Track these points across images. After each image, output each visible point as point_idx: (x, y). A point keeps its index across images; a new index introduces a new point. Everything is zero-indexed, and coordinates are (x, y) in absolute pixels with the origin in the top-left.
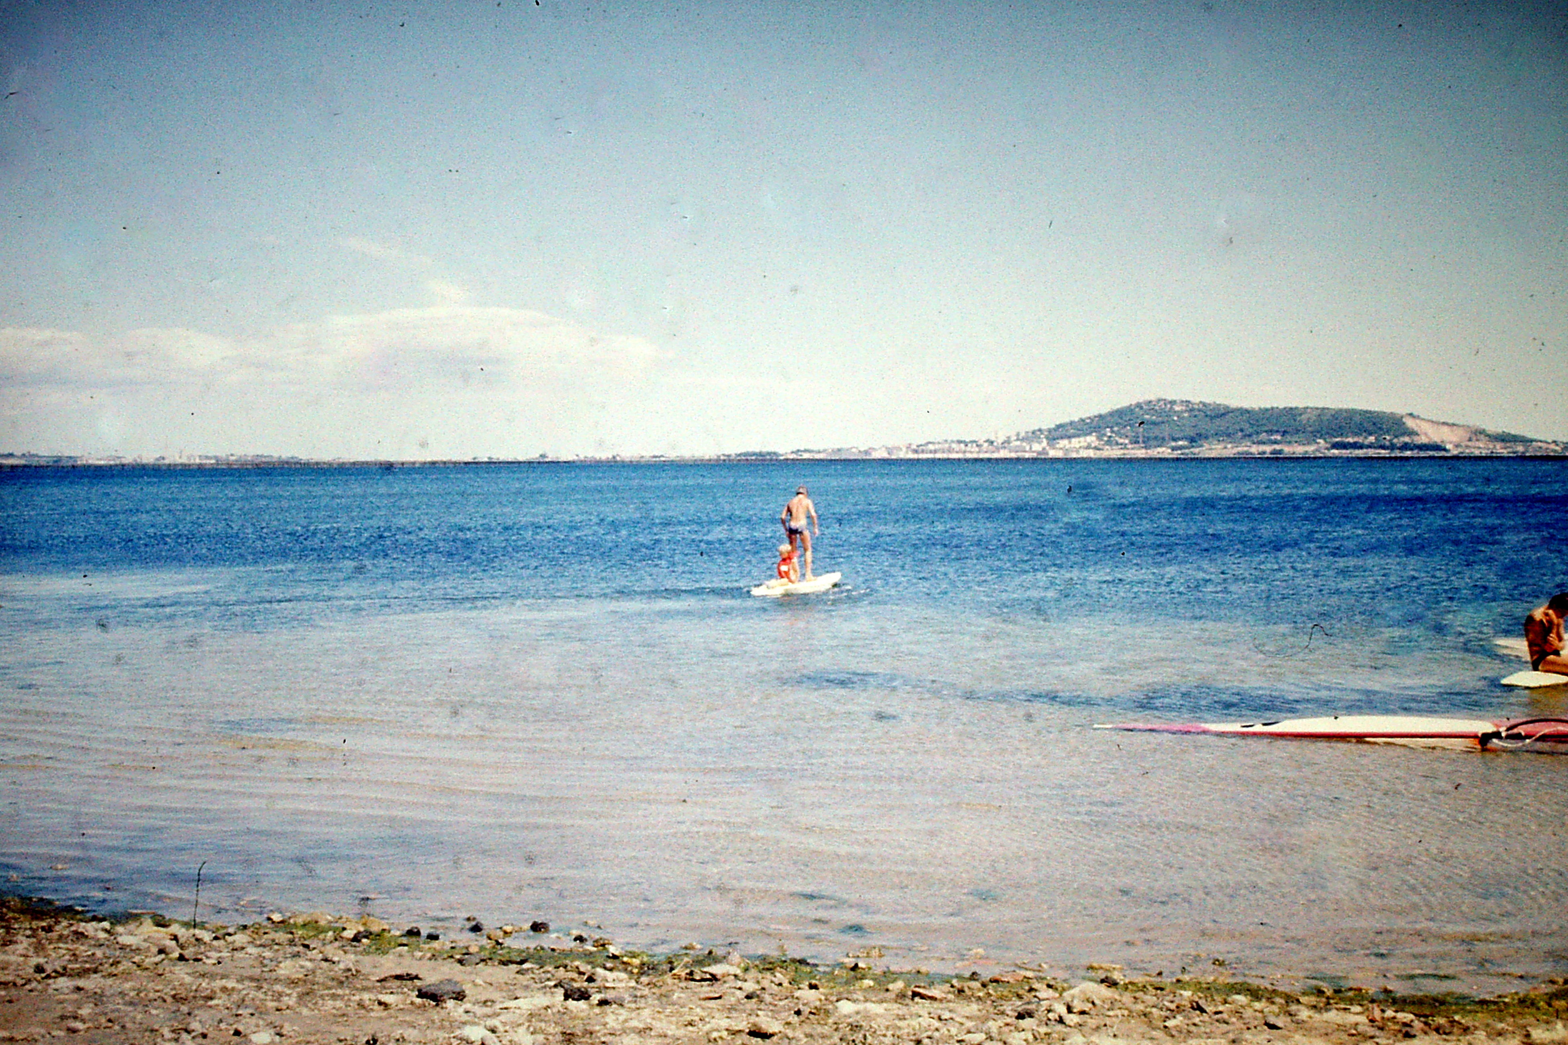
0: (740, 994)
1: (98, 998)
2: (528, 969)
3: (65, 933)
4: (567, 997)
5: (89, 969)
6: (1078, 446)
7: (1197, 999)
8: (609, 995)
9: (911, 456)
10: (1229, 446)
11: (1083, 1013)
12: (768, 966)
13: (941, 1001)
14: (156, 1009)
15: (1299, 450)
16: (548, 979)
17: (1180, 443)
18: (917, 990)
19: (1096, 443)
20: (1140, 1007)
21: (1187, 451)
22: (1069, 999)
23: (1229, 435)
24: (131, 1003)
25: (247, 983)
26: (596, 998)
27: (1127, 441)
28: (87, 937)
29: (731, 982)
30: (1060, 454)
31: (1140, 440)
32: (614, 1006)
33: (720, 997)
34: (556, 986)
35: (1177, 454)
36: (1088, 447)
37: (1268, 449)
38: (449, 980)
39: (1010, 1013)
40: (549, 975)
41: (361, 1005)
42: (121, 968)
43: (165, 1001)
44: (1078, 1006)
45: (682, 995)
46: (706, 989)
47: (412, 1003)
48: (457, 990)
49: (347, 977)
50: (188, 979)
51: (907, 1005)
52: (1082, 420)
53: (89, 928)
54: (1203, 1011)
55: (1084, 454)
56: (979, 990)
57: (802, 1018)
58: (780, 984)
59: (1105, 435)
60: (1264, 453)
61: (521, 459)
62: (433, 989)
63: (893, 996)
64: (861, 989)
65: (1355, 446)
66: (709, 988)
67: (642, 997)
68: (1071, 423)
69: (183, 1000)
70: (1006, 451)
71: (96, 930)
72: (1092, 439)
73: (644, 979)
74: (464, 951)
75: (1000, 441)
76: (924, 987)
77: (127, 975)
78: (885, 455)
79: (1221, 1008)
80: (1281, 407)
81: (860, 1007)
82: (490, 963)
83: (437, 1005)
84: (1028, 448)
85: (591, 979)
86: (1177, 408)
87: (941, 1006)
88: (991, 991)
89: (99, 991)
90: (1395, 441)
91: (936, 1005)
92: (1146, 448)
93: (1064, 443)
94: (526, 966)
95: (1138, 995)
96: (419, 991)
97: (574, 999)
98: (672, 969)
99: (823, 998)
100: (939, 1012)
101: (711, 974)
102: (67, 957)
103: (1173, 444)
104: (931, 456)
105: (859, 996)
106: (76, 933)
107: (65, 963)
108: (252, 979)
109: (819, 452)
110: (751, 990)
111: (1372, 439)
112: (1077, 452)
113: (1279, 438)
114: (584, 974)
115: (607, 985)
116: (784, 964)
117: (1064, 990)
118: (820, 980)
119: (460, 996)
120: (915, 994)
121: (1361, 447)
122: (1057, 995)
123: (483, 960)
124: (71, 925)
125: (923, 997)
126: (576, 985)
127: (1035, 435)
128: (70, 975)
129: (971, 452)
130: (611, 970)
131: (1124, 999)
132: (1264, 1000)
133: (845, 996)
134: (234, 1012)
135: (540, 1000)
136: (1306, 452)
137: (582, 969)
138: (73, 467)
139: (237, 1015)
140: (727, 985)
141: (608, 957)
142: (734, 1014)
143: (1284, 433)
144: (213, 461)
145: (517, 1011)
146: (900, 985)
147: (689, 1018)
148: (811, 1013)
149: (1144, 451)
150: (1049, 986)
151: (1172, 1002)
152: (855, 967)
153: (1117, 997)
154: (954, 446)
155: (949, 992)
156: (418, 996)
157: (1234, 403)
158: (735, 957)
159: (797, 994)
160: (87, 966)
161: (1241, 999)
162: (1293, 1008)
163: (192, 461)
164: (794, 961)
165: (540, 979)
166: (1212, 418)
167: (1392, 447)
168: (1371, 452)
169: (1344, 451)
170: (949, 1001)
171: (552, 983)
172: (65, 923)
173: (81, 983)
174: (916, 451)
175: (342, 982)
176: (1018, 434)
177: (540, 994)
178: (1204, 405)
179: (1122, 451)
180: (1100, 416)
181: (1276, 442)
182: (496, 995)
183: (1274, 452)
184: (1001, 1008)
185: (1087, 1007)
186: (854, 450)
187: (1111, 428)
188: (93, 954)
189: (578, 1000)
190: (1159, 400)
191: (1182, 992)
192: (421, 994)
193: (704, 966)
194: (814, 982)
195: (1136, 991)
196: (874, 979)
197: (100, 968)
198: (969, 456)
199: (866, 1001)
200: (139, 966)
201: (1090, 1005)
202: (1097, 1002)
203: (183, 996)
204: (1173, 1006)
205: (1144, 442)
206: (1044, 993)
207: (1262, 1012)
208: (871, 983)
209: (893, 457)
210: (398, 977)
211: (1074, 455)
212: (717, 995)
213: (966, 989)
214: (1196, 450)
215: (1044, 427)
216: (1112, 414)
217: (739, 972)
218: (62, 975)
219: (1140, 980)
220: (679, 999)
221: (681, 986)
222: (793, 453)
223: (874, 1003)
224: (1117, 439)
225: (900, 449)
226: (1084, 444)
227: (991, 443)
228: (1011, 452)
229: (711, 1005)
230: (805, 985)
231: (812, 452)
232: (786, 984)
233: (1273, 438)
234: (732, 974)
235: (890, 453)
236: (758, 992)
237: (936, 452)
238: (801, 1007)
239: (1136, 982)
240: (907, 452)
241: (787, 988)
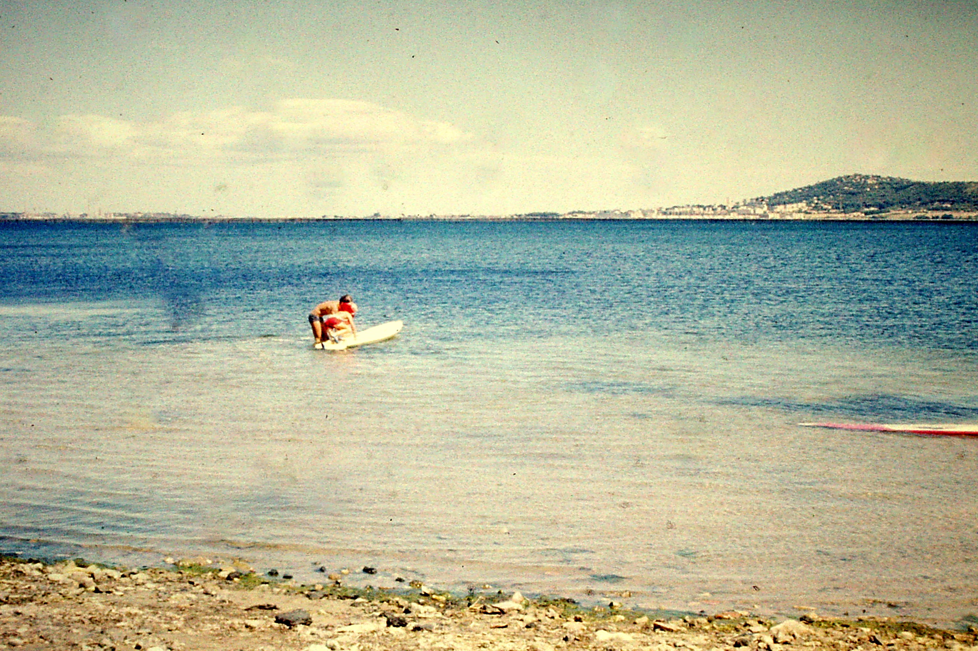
0: (522, 625)
1: (32, 621)
2: (360, 603)
3: (8, 571)
4: (389, 624)
5: (26, 599)
6: (791, 210)
7: (874, 635)
8: (422, 623)
9: (661, 217)
10: (910, 212)
11: (786, 643)
12: (544, 603)
13: (677, 632)
14: (77, 628)
15: (964, 215)
16: (375, 611)
17: (872, 209)
18: (658, 623)
19: (806, 208)
20: (830, 639)
21: (876, 215)
22: (775, 632)
23: (909, 203)
24: (58, 625)
25: (147, 610)
26: (411, 625)
27: (830, 207)
28: (25, 575)
29: (515, 615)
30: (777, 217)
31: (841, 206)
32: (425, 631)
33: (506, 627)
34: (380, 616)
35: (867, 218)
36: (800, 211)
37: (940, 214)
38: (300, 610)
39: (730, 642)
40: (375, 608)
41: (231, 627)
42: (51, 597)
43: (84, 623)
44: (782, 637)
45: (477, 624)
46: (496, 620)
47: (271, 627)
48: (305, 617)
49: (222, 607)
50: (101, 607)
51: (649, 635)
52: (795, 190)
53: (27, 568)
54: (878, 643)
55: (797, 216)
56: (706, 625)
57: (569, 643)
58: (553, 618)
59: (812, 202)
60: (937, 217)
61: (359, 217)
62: (287, 617)
63: (640, 628)
64: (614, 622)
66: (497, 620)
67: (446, 625)
68: (786, 193)
69: (97, 622)
70: (735, 214)
71: (32, 570)
72: (803, 205)
73: (448, 612)
74: (312, 588)
75: (731, 206)
76: (663, 622)
77: (55, 603)
78: (642, 217)
79: (893, 642)
80: (951, 181)
81: (614, 635)
82: (330, 597)
83: (290, 628)
84: (752, 212)
85: (407, 611)
86: (869, 182)
87: (677, 636)
88: (715, 625)
89: (33, 615)
91: (673, 635)
92: (845, 212)
93: (780, 208)
94: (358, 600)
95: (828, 630)
96: (277, 617)
97: (394, 626)
98: (469, 605)
99: (585, 628)
100: (675, 640)
101: (499, 608)
102: (9, 590)
103: (866, 210)
104: (676, 217)
105: (614, 627)
106: (16, 571)
107: (7, 594)
108: (150, 607)
109: (590, 213)
110: (530, 621)
112: (791, 215)
113: (949, 206)
114: (402, 607)
115: (420, 615)
116: (556, 601)
117: (771, 625)
118: (583, 614)
119: (307, 622)
120: (656, 627)
122: (766, 629)
123: (325, 596)
124: (13, 565)
125: (662, 629)
126: (396, 615)
127: (758, 201)
128: (11, 603)
129: (708, 215)
130: (422, 604)
131: (818, 634)
132: (926, 636)
133: (602, 627)
134: (136, 631)
135: (368, 626)
136: (970, 217)
137: (401, 604)
138: (17, 221)
139: (138, 634)
140: (511, 618)
141: (421, 594)
142: (517, 639)
143: (953, 203)
144: (125, 218)
145: (351, 634)
146: (645, 619)
147: (482, 642)
148: (575, 639)
149: (843, 215)
150: (760, 622)
151: (855, 636)
152: (611, 605)
153: (812, 632)
154: (695, 209)
155: (683, 626)
156: (276, 622)
157: (914, 179)
158: (517, 596)
159: (565, 625)
160: (25, 596)
161: (908, 635)
162: (949, 642)
163: (108, 217)
164: (563, 600)
165: (369, 610)
166: (897, 190)
170: (683, 632)
171: (378, 614)
172: (8, 564)
173: (19, 609)
174: (665, 213)
175: (218, 610)
176: (745, 201)
177: (368, 622)
178: (891, 179)
179: (826, 215)
180: (809, 187)
181: (947, 209)
182: (336, 622)
183: (944, 217)
184: (722, 639)
185: (789, 638)
186: (617, 212)
187: (818, 196)
188: (29, 588)
189: (397, 626)
190: (856, 175)
191: (863, 629)
192: (278, 621)
193: (494, 602)
194: (578, 616)
195: (827, 628)
196: (625, 615)
197: (35, 598)
198: (706, 217)
199: (619, 631)
200: (64, 597)
201: (792, 638)
202: (797, 635)
203: (97, 619)
204: (856, 639)
205: (843, 208)
206: (756, 627)
207: (924, 645)
208: (623, 618)
209: (647, 217)
210: (261, 607)
211: (788, 218)
212: (504, 625)
213: (696, 624)
214: (883, 214)
215: (765, 196)
216: (818, 186)
217: (521, 607)
218: (6, 603)
219: (830, 618)
220: (475, 626)
221: (476, 616)
222: (569, 213)
223: (624, 632)
224: (822, 205)
225: (652, 211)
226: (796, 209)
227: (724, 207)
228: (739, 214)
229: (500, 631)
230: (572, 619)
231: (585, 213)
232: (557, 617)
233: (944, 206)
234: (516, 608)
235: (644, 215)
236: (536, 623)
237: (680, 214)
238: (568, 635)
239: (827, 620)
240: (658, 214)
241: (557, 621)
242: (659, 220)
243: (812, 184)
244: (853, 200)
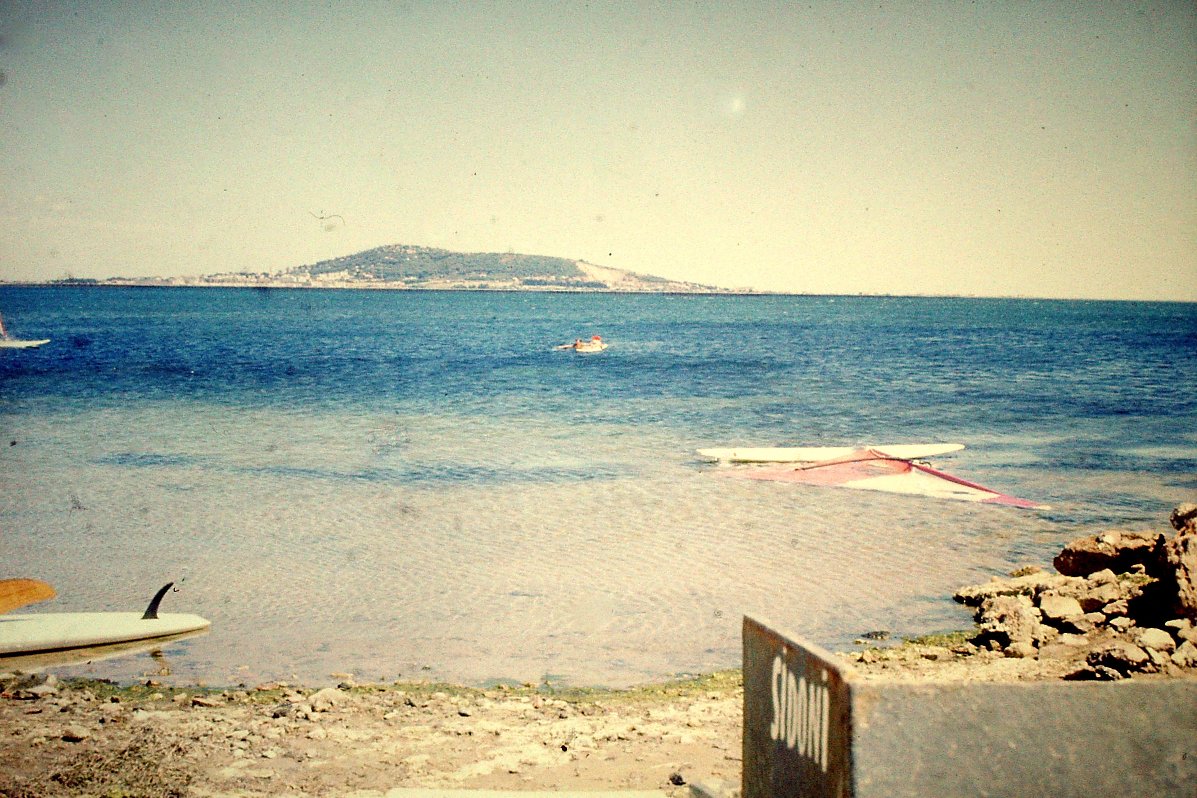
0: (57, 709)
6: (333, 279)
7: (408, 697)
9: (204, 284)
10: (448, 281)
11: (324, 711)
12: (79, 686)
13: (216, 707)
15: (499, 285)
17: (412, 278)
18: (197, 699)
19: (348, 277)
20: (367, 705)
21: (416, 284)
22: (313, 701)
23: (448, 273)
27: (371, 276)
29: (49, 699)
30: (320, 285)
31: (382, 275)
33: (40, 712)
35: (408, 286)
36: (342, 280)
37: (477, 284)
39: (268, 714)
44: (320, 706)
45: (10, 711)
46: (29, 705)
51: (189, 711)
52: (338, 259)
54: (412, 705)
55: (339, 285)
56: (245, 698)
57: (105, 725)
59: (354, 271)
60: (474, 287)
63: (178, 705)
64: (152, 701)
65: (539, 283)
68: (328, 261)
70: (279, 282)
72: (345, 274)
75: (274, 274)
76: (202, 697)
78: (184, 284)
79: (426, 703)
80: (487, 252)
81: (151, 714)
84: (295, 280)
86: (409, 252)
87: (215, 711)
88: (254, 698)
90: (570, 280)
91: (211, 710)
92: (385, 281)
93: (323, 276)
95: (365, 696)
98: (2, 691)
99: (122, 709)
100: (214, 715)
101: (33, 694)
103: (406, 279)
104: (218, 285)
105: (152, 706)
109: (130, 280)
110: (65, 705)
111: (553, 278)
112: (333, 283)
113: (485, 275)
116: (92, 684)
117: (310, 694)
118: (120, 695)
120: (195, 703)
121: (545, 284)
122: (304, 699)
125: (201, 705)
127: (301, 270)
129: (251, 282)
131: (355, 699)
132: (458, 695)
133: (140, 706)
136: (505, 287)
140: (45, 702)
142: (51, 724)
143: (489, 272)
146: (183, 696)
147: (16, 729)
148: (112, 721)
149: (384, 284)
150: (299, 692)
151: (391, 700)
152: (149, 684)
153: (350, 698)
154: (237, 277)
155: (222, 700)
157: (453, 249)
158: (52, 679)
159: (102, 706)
161: (442, 695)
162: (479, 700)
164: (100, 681)
166: (435, 259)
167: (568, 284)
168: (552, 288)
169: (532, 287)
170: (222, 707)
174: (207, 281)
176: (288, 269)
178: (430, 250)
179: (369, 284)
180: (351, 257)
181: (483, 279)
183: (481, 286)
184: (261, 710)
185: (326, 706)
186: (158, 279)
187: (360, 265)
190: (396, 245)
191: (398, 692)
193: (28, 687)
194: (115, 697)
195: (364, 693)
196: (163, 693)
198: (250, 285)
199: (156, 709)
201: (330, 705)
202: (334, 702)
204: (391, 703)
205: (384, 277)
206: (295, 697)
207: (457, 704)
208: (161, 696)
209: (189, 285)
211: (331, 286)
212: (37, 710)
213: (235, 697)
214: (423, 284)
215: (308, 264)
216: (360, 255)
217: (55, 691)
219: (367, 684)
220: (8, 713)
221: (9, 703)
222: (109, 280)
223: (163, 710)
224: (364, 274)
225: (193, 278)
226: (339, 278)
227: (266, 275)
228: (282, 282)
229: (35, 717)
230: (108, 700)
231: (124, 279)
232: (93, 699)
233: (481, 276)
234: (50, 692)
235: (187, 282)
236: (71, 706)
237: (223, 281)
238: (104, 716)
239: (364, 685)
240: (200, 281)
241: (94, 702)
242: (201, 287)
243: (353, 253)
244: (394, 269)
